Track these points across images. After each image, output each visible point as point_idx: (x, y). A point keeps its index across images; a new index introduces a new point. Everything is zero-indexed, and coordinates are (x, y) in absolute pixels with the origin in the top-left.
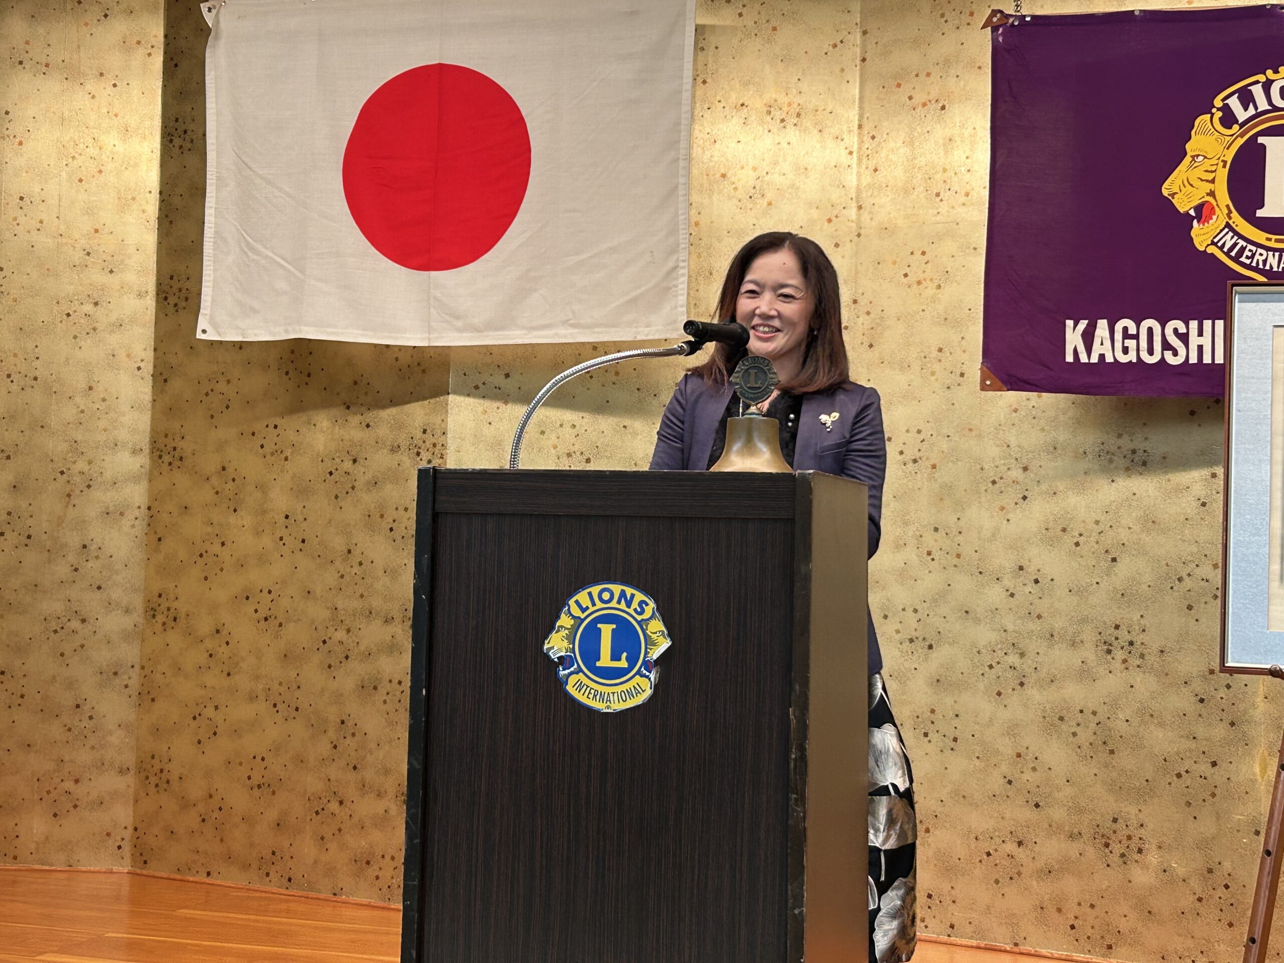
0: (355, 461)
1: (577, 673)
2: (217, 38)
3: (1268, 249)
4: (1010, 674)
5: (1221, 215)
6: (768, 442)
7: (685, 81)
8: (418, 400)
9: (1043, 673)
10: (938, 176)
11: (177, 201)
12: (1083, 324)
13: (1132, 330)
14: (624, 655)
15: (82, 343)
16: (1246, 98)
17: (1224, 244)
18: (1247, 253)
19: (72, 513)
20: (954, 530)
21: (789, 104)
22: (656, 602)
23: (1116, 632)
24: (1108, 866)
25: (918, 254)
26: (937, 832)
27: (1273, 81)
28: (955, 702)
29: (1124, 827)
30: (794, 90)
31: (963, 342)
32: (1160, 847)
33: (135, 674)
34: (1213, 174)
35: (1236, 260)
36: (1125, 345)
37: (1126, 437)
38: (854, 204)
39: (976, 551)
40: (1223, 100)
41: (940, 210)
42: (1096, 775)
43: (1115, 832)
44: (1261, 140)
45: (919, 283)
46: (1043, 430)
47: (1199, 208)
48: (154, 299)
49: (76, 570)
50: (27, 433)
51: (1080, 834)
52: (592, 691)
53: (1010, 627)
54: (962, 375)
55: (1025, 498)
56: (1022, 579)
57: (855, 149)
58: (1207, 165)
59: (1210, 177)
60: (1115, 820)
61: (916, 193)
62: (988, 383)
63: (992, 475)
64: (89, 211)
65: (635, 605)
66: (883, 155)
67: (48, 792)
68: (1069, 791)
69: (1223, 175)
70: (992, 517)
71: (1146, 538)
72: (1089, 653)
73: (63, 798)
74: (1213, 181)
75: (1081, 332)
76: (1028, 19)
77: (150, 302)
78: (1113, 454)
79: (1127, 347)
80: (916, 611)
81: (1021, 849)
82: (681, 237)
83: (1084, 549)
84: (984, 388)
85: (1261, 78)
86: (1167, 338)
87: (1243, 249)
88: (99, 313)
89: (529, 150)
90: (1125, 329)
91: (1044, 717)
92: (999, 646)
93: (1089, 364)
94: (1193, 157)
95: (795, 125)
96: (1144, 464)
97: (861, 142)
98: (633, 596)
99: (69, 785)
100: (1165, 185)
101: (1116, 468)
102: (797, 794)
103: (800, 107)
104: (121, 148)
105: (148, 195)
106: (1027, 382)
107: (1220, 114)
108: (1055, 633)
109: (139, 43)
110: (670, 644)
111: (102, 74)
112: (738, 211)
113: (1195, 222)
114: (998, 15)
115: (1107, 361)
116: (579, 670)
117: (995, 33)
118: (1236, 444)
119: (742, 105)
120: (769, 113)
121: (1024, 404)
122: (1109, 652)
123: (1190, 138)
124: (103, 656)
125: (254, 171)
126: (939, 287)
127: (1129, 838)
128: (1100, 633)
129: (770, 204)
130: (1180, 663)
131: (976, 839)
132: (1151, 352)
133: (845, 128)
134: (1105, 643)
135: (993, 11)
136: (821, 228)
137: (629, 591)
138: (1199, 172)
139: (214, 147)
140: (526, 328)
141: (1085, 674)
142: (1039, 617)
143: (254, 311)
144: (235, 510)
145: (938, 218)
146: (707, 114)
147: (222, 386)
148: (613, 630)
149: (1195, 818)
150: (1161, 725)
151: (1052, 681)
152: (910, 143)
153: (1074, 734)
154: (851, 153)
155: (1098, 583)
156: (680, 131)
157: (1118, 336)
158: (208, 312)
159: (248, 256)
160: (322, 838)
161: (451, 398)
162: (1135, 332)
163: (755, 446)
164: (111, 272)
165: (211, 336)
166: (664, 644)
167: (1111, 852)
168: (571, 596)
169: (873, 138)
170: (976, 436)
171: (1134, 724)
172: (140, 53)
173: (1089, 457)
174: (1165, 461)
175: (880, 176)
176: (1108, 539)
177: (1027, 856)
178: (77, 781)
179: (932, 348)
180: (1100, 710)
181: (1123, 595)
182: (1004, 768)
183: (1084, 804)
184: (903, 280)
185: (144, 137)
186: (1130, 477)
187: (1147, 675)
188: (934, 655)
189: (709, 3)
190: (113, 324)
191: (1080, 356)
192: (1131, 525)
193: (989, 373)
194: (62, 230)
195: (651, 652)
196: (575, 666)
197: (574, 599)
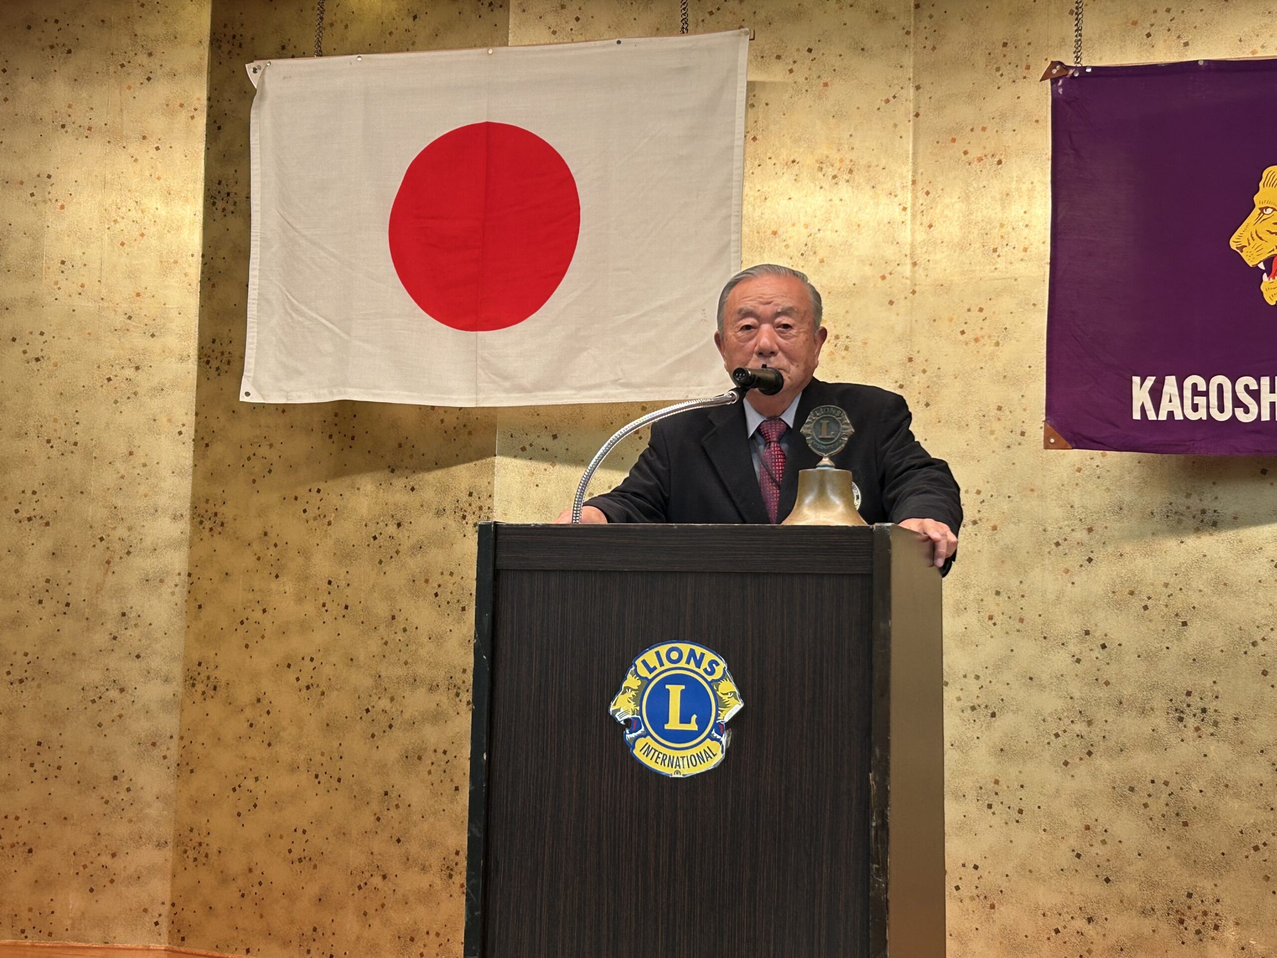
0: (399, 525)
1: (645, 737)
2: (262, 98)
4: (1077, 743)
6: (841, 495)
7: (737, 136)
8: (464, 462)
9: (1111, 743)
10: (996, 232)
11: (219, 264)
12: (1150, 381)
13: (1202, 387)
14: (694, 717)
15: (123, 408)
19: (111, 580)
20: (1017, 593)
21: (841, 161)
22: (727, 661)
23: (1189, 700)
24: (1183, 943)
25: (975, 309)
26: (1002, 909)
28: (1020, 772)
29: (1200, 902)
30: (846, 146)
31: (1023, 401)
32: (1237, 924)
33: (174, 744)
36: (1195, 402)
37: (1195, 496)
38: (908, 261)
39: (1040, 615)
41: (998, 266)
42: (1168, 848)
43: (1189, 908)
45: (977, 340)
46: (1108, 490)
47: (1269, 262)
48: (196, 363)
49: (115, 638)
50: (66, 499)
51: (1153, 910)
52: (661, 756)
53: (1077, 695)
54: (1023, 434)
55: (1090, 560)
56: (1088, 643)
57: (909, 205)
58: (1276, 217)
60: (1190, 895)
61: (972, 249)
62: (1052, 441)
63: (1055, 536)
64: (132, 275)
65: (705, 664)
66: (938, 211)
67: (85, 867)
68: (1141, 864)
70: (1057, 579)
71: (1218, 602)
72: (1160, 721)
73: (99, 873)
75: (1148, 389)
76: (1089, 70)
77: (192, 366)
78: (1182, 514)
79: (1197, 404)
80: (977, 677)
81: (1091, 926)
83: (1153, 613)
84: (1047, 446)
86: (1238, 395)
88: (141, 377)
89: (578, 208)
90: (1195, 386)
91: (1114, 788)
92: (1066, 714)
93: (1157, 421)
94: (1261, 209)
95: (848, 181)
96: (1215, 524)
97: (915, 197)
98: (702, 655)
99: (106, 859)
100: (1233, 238)
101: (1185, 529)
102: (879, 864)
103: (852, 163)
104: (163, 212)
105: (190, 258)
106: (1094, 440)
108: (1124, 701)
109: (182, 105)
110: (742, 705)
111: (144, 138)
113: (1265, 275)
114: (1058, 67)
115: (1176, 418)
116: (647, 734)
117: (1055, 86)
119: (793, 162)
120: (821, 169)
121: (1088, 463)
122: (1181, 719)
123: (1257, 190)
124: (141, 726)
125: (299, 232)
126: (997, 344)
127: (1205, 913)
128: (1171, 700)
129: (822, 261)
131: (1044, 915)
132: (1221, 409)
134: (1176, 710)
135: (1052, 62)
136: (875, 285)
137: (699, 650)
138: (1269, 225)
139: (258, 208)
140: (575, 388)
141: (1155, 743)
142: (1107, 683)
143: (298, 372)
144: (277, 576)
145: (996, 274)
146: (758, 171)
147: (264, 450)
148: (682, 691)
150: (1237, 795)
151: (1122, 750)
152: (966, 197)
153: (1146, 806)
154: (905, 209)
155: (1168, 648)
156: (732, 188)
157: (1188, 393)
158: (252, 374)
159: (292, 317)
160: (365, 914)
161: (498, 459)
162: (1204, 389)
163: (828, 499)
164: (153, 336)
165: (255, 399)
166: (736, 706)
167: (1186, 929)
168: (637, 655)
169: (928, 193)
170: (1038, 496)
171: (1208, 795)
172: (183, 116)
173: (1157, 518)
174: (1237, 522)
175: (935, 232)
176: (1178, 602)
177: (1098, 933)
178: (114, 855)
179: (991, 407)
180: (1175, 781)
181: (1194, 660)
182: (1072, 841)
183: (1156, 879)
184: (961, 337)
185: (187, 200)
186: (1200, 538)
187: (1221, 743)
188: (997, 723)
189: (759, 59)
190: (155, 389)
191: (1148, 413)
192: (1201, 587)
193: (1053, 431)
194: (104, 293)
195: (722, 714)
196: (643, 729)
197: (641, 659)
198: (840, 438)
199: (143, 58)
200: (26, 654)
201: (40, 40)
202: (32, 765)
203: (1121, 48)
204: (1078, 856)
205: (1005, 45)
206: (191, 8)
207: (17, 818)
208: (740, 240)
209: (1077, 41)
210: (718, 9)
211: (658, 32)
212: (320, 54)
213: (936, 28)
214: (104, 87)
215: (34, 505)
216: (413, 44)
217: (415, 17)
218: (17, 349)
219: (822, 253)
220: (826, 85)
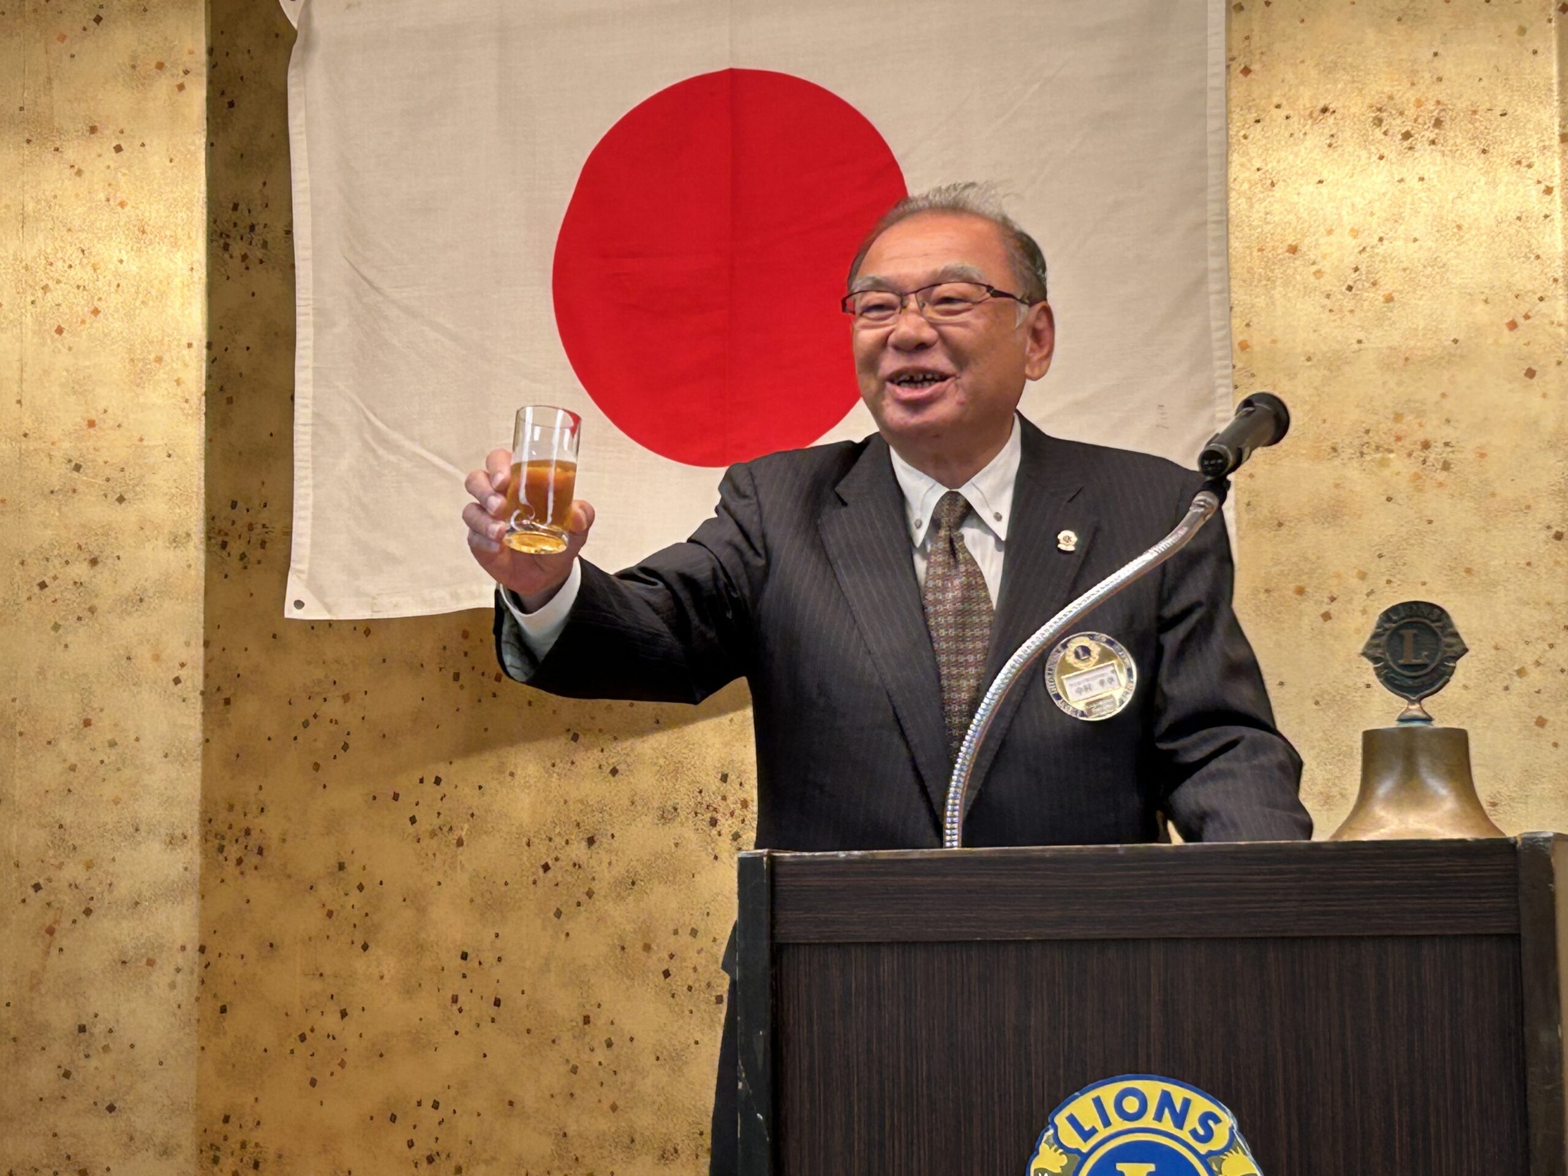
0: (591, 841)
2: (308, 46)
7: (1211, 70)
11: (240, 360)
15: (70, 638)
19: (56, 965)
21: (1419, 104)
22: (1236, 1115)
30: (1427, 75)
48: (202, 547)
49: (67, 1075)
57: (1557, 182)
64: (79, 386)
65: (1192, 1122)
77: (195, 553)
82: (1218, 373)
88: (101, 579)
95: (1433, 142)
98: (1187, 1103)
103: (1440, 107)
104: (132, 265)
105: (186, 352)
109: (160, 66)
111: (93, 130)
112: (1325, 316)
119: (1325, 110)
120: (1379, 122)
125: (384, 294)
129: (1389, 299)
133: (1533, 143)
136: (1496, 342)
139: (308, 254)
143: (391, 559)
144: (365, 947)
146: (1256, 132)
147: (334, 708)
154: (1549, 191)
156: (1204, 168)
158: (305, 569)
159: (377, 457)
163: (1423, 785)
164: (121, 499)
165: (313, 612)
172: (163, 86)
185: (175, 244)
190: (127, 599)
194: (28, 424)
197: (1065, 1112)
198: (1441, 664)
208: (1226, 270)
214: (17, 40)
219: (1388, 284)
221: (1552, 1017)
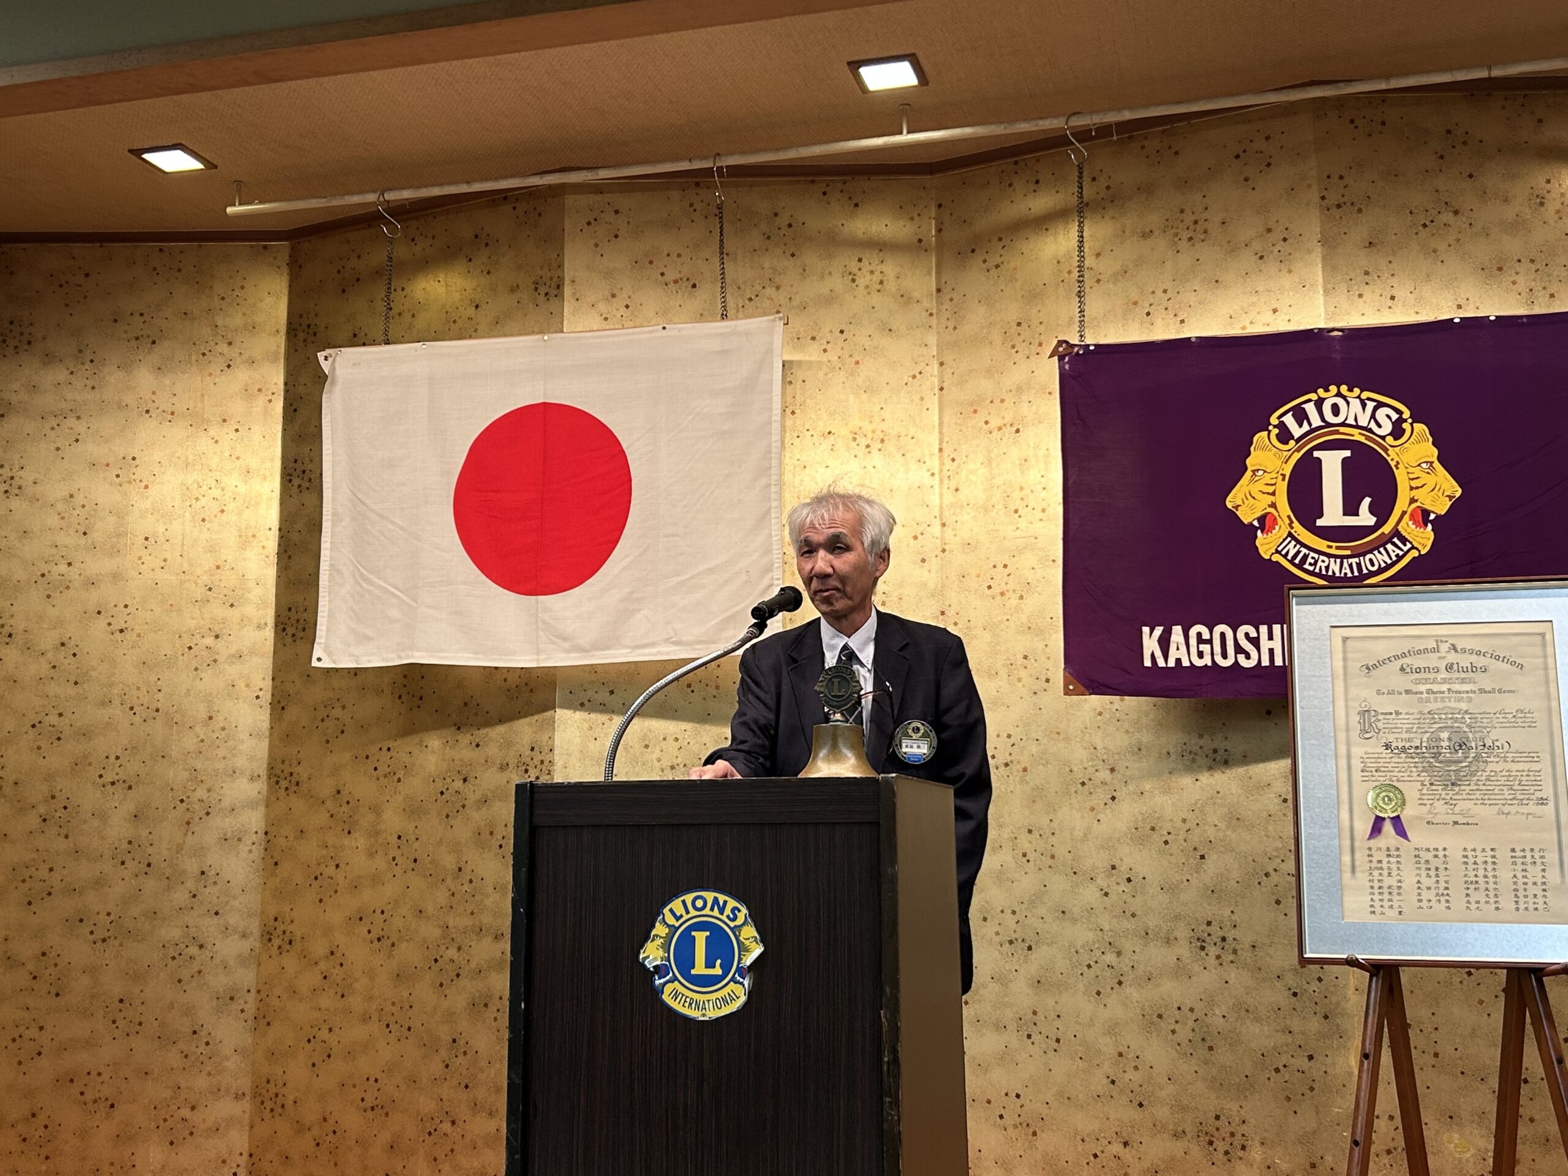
0: (465, 780)
1: (673, 982)
2: (333, 383)
3: (1329, 556)
4: (1108, 973)
5: (1283, 526)
6: (853, 748)
7: (774, 412)
8: (526, 716)
9: (1140, 972)
10: (1016, 495)
11: (295, 537)
12: (1158, 631)
13: (1206, 636)
14: (719, 961)
15: (203, 675)
16: (1301, 416)
17: (1288, 552)
18: (1310, 560)
19: (191, 840)
20: (1048, 831)
21: (873, 431)
22: (748, 908)
23: (1208, 929)
24: (1213, 1164)
25: (1000, 566)
26: (1043, 1135)
27: (1325, 399)
28: (1056, 1002)
29: (1227, 1124)
30: (878, 418)
31: (1047, 650)
32: (1262, 1143)
33: (251, 998)
34: (1273, 488)
35: (1300, 567)
36: (1200, 650)
37: (1206, 736)
38: (938, 522)
39: (1070, 852)
40: (1279, 417)
41: (1019, 526)
42: (1196, 1072)
43: (1218, 1129)
44: (1316, 454)
45: (1002, 594)
46: (1127, 732)
47: (1262, 519)
48: (273, 630)
49: (194, 896)
50: (148, 763)
51: (1184, 1132)
52: (688, 1000)
53: (1106, 927)
54: (1047, 681)
56: (1115, 877)
57: (936, 471)
58: (1267, 479)
59: (1271, 489)
60: (1217, 1118)
61: (995, 510)
62: (1071, 687)
63: (1081, 777)
64: (212, 549)
65: (728, 911)
66: (963, 476)
67: (165, 1120)
68: (1171, 1089)
69: (1283, 487)
70: (1083, 817)
71: (1233, 835)
72: (1184, 950)
73: (179, 1126)
74: (1273, 494)
75: (1157, 638)
76: (1092, 348)
77: (269, 633)
78: (1195, 754)
79: (1202, 652)
80: (1014, 912)
81: (1127, 1150)
82: (775, 556)
83: (1173, 847)
84: (1067, 692)
85: (1313, 396)
86: (1240, 642)
87: (1306, 557)
88: (220, 645)
89: (630, 481)
90: (1199, 634)
91: (1143, 1015)
92: (1097, 945)
93: (1167, 668)
94: (1254, 471)
95: (880, 450)
96: (1226, 762)
97: (942, 464)
98: (725, 902)
99: (186, 1112)
100: (1229, 498)
101: (1199, 767)
102: (890, 1097)
103: (883, 434)
104: (242, 489)
105: (268, 532)
106: (1109, 688)
107: (1276, 431)
108: (1149, 932)
109: (260, 390)
110: (763, 949)
111: (224, 421)
113: (1259, 532)
114: (1064, 345)
115: (1184, 665)
116: (675, 979)
117: (1062, 362)
118: (1302, 741)
119: (830, 433)
120: (855, 439)
121: (1107, 707)
122: (1203, 948)
123: (1249, 454)
124: (219, 981)
125: (368, 507)
126: (1021, 597)
127: (1232, 1134)
128: (1193, 930)
130: (1271, 957)
131: (1083, 1141)
132: (1224, 656)
133: (926, 452)
134: (1198, 939)
135: (1059, 341)
136: (908, 545)
137: (722, 898)
138: (1260, 486)
139: (330, 485)
140: (629, 647)
141: (1180, 971)
142: (1133, 915)
143: (368, 638)
144: (349, 833)
145: (1018, 533)
146: (797, 441)
147: (337, 712)
148: (707, 937)
149: (1295, 1112)
150: (1258, 1020)
151: (1149, 979)
152: (989, 462)
153: (1173, 1032)
154: (933, 475)
155: (1188, 880)
156: (771, 458)
157: (1193, 641)
158: (323, 641)
159: (362, 587)
160: (435, 1159)
161: (558, 712)
162: (1208, 637)
163: (840, 752)
164: (232, 605)
165: (326, 664)
166: (757, 950)
167: (1215, 1150)
168: (665, 905)
169: (953, 460)
170: (1064, 739)
171: (1231, 1020)
172: (261, 400)
173: (1173, 757)
174: (1246, 759)
175: (961, 495)
176: (1195, 838)
177: (1133, 1157)
178: (193, 1108)
179: (1018, 656)
180: (1198, 1007)
181: (1213, 891)
182: (1107, 1068)
183: (1186, 1102)
184: (988, 592)
185: (265, 478)
186: (1212, 775)
187: (1241, 970)
188: (1034, 956)
189: (796, 340)
190: (233, 656)
191: (1158, 660)
192: (1217, 822)
193: (1071, 678)
194: (186, 567)
195: (744, 958)
196: (671, 975)
197: (668, 907)
198: (850, 695)
199: (223, 347)
200: (109, 914)
201: (126, 332)
202: (114, 1022)
203: (1123, 325)
204: (1113, 1082)
205: (1019, 324)
206: (269, 300)
207: (99, 1074)
209: (1080, 322)
210: (757, 296)
211: (701, 317)
212: (387, 342)
213: (956, 310)
214: (187, 375)
215: (117, 770)
216: (476, 331)
217: (477, 307)
218: (101, 623)
220: (857, 363)
221: (893, 861)
